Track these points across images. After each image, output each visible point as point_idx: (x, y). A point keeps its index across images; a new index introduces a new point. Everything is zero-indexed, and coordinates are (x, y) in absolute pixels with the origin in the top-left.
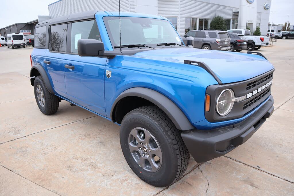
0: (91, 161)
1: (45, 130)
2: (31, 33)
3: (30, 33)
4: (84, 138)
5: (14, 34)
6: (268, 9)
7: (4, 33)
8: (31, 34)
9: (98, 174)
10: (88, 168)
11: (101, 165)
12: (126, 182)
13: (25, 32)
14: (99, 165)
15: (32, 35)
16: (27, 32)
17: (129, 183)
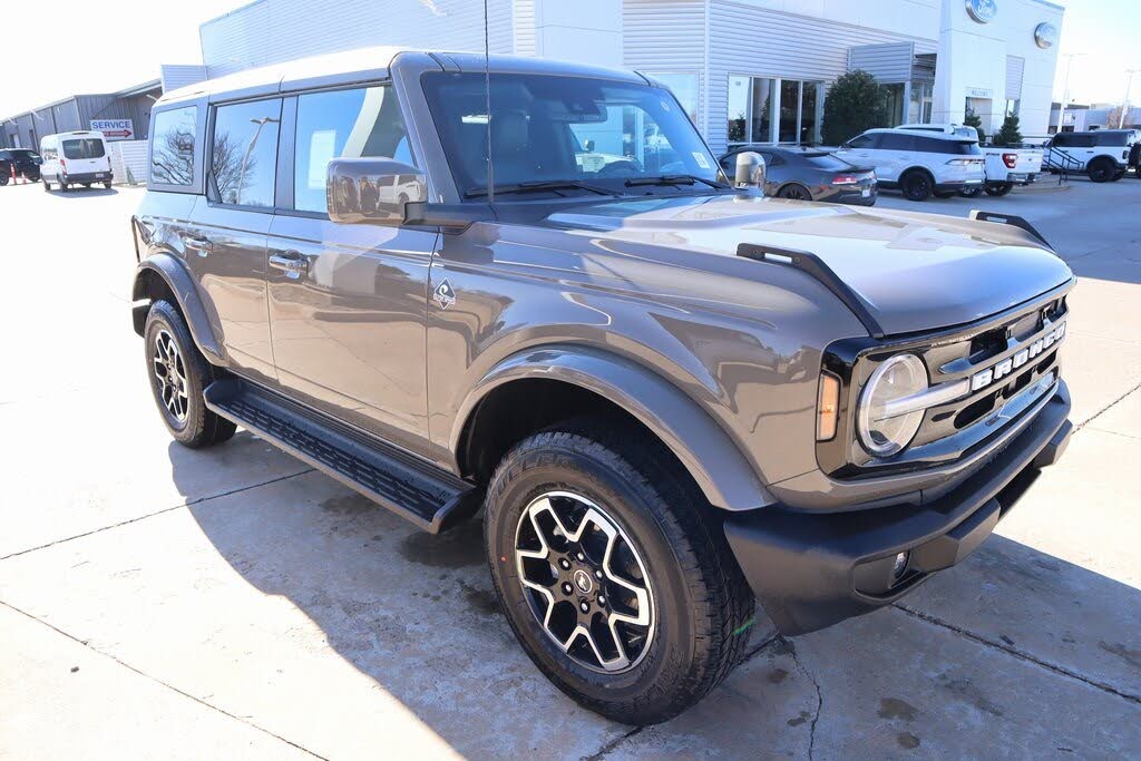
0: (383, 613)
1: (202, 500)
2: (131, 130)
3: (130, 133)
4: (352, 530)
5: (69, 136)
6: (1049, 44)
7: (31, 131)
8: (132, 136)
9: (410, 660)
10: (372, 637)
11: (418, 628)
12: (513, 690)
13: (108, 129)
14: (410, 626)
15: (136, 139)
16: (116, 129)
17: (526, 694)
